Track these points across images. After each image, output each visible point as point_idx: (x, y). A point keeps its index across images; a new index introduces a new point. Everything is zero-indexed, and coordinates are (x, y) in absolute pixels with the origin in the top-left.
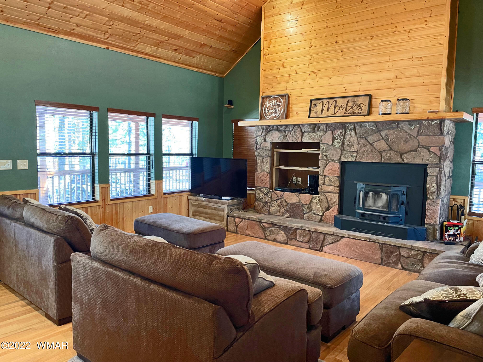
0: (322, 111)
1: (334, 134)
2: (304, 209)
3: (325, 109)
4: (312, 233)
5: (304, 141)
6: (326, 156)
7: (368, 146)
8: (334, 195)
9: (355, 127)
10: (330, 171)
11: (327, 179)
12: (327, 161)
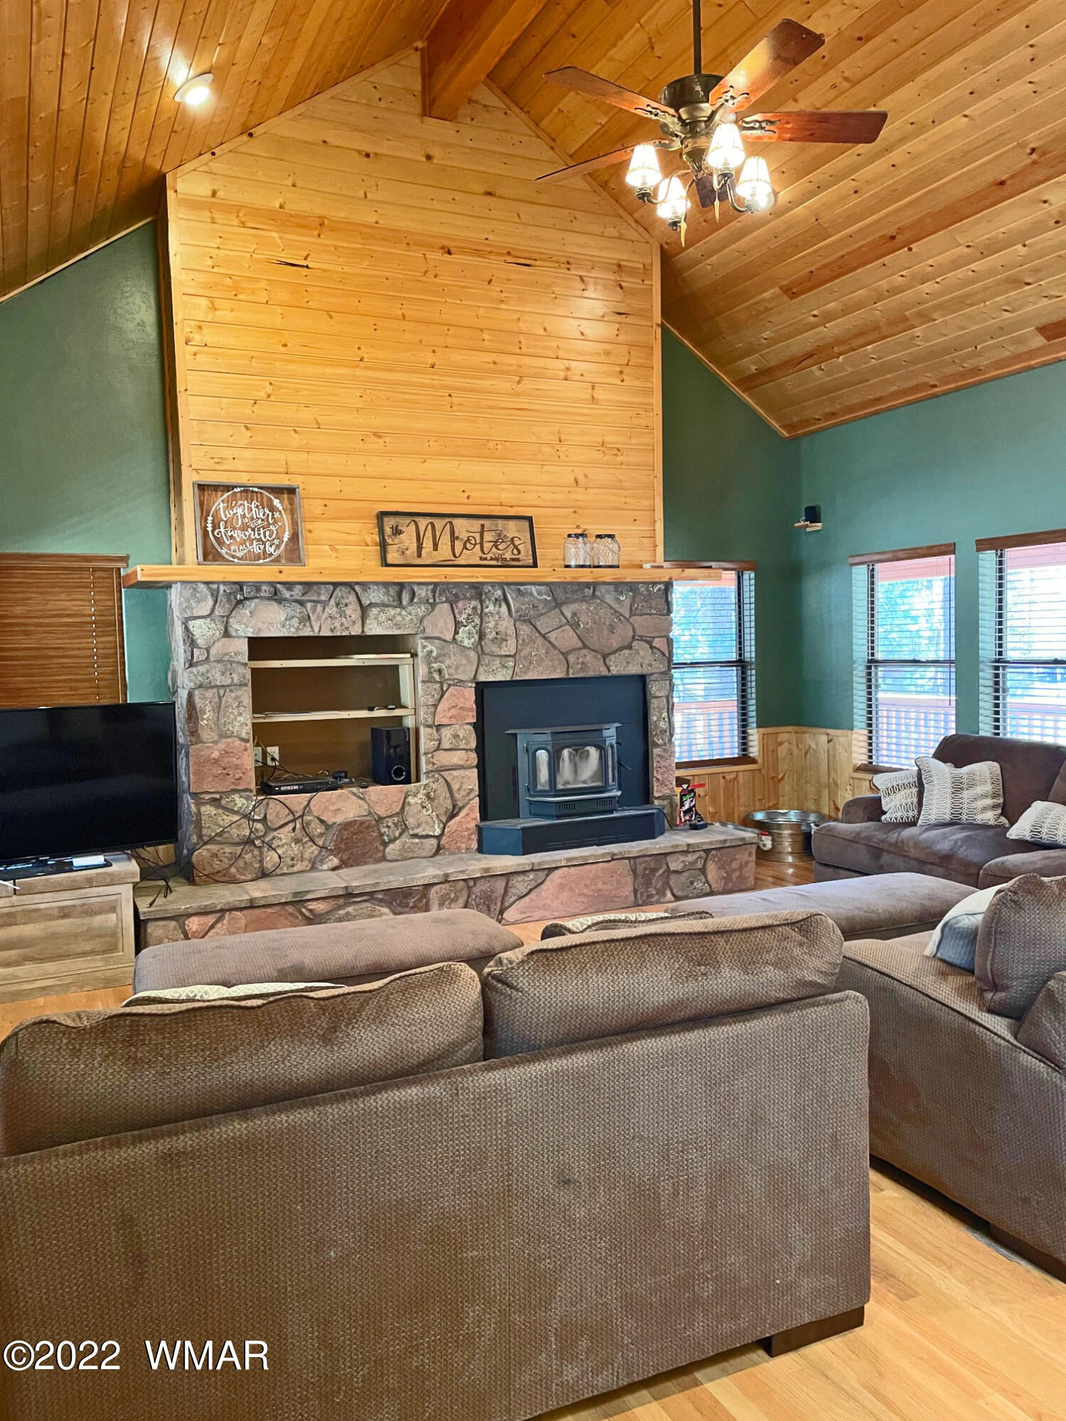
0: (420, 548)
1: (456, 611)
2: (386, 830)
3: (427, 544)
4: (475, 884)
5: (369, 633)
6: (440, 671)
7: (540, 640)
8: (468, 772)
9: (504, 594)
10: (453, 712)
11: (446, 733)
12: (441, 684)
